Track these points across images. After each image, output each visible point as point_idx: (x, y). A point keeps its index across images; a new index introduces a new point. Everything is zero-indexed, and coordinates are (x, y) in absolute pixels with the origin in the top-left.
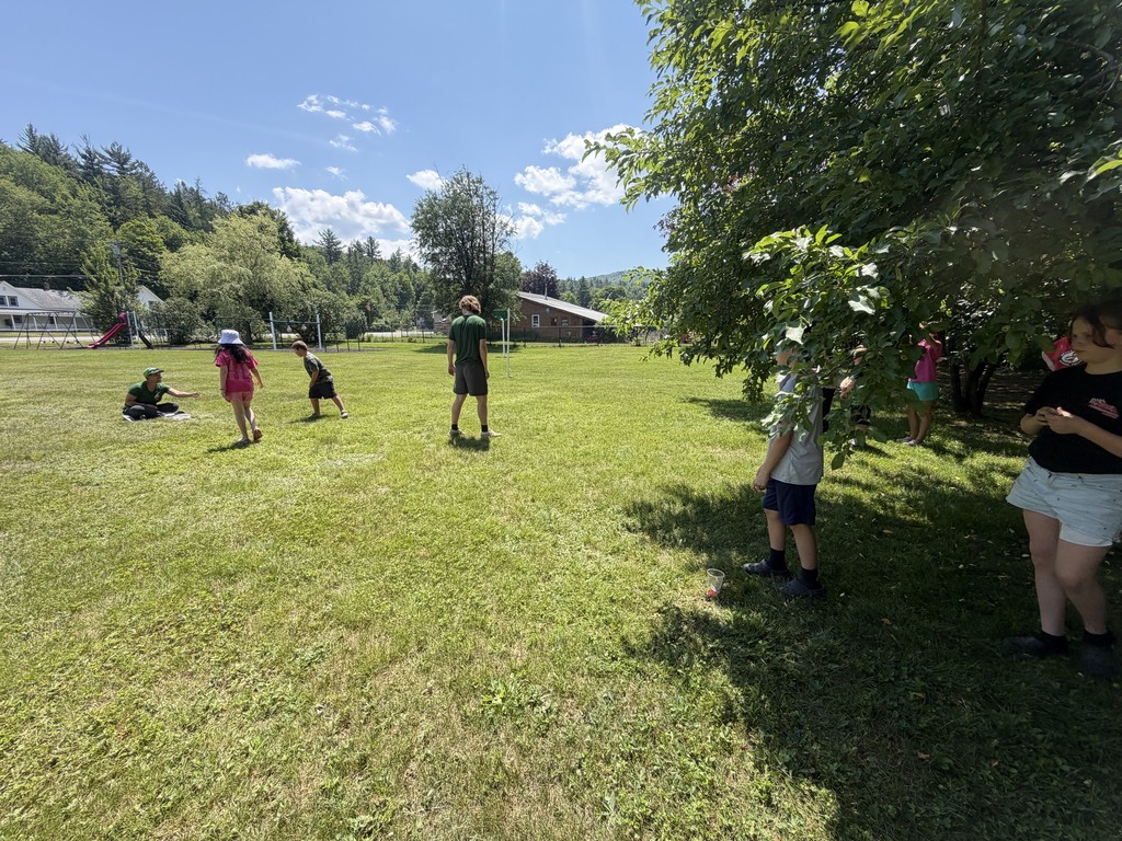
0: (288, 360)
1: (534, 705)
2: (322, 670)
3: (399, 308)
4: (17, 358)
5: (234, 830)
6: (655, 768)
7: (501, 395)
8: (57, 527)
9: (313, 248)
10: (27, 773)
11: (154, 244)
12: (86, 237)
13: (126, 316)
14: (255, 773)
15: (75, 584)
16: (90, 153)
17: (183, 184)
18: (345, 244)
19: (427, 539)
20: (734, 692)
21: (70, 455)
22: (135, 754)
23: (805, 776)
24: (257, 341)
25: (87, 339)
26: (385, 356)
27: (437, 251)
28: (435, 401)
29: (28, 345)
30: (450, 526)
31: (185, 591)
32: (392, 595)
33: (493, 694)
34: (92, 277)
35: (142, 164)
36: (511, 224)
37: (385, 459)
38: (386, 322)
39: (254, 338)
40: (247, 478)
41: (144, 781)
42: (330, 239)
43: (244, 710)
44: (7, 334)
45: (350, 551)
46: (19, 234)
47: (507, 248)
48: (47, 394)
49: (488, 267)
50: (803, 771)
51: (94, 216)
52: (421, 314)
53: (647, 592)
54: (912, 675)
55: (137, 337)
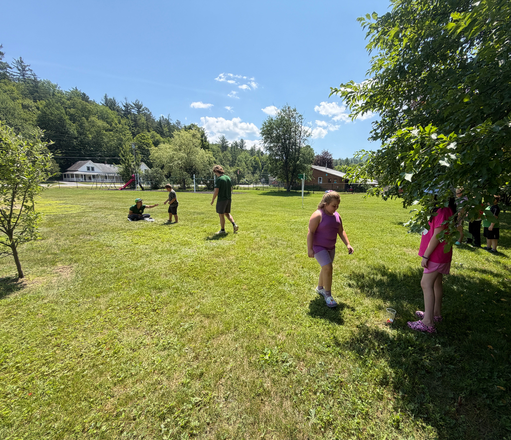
0: (200, 197)
1: (283, 362)
2: (191, 333)
3: (253, 173)
4: (91, 193)
5: (144, 393)
6: (339, 400)
7: (297, 216)
8: (96, 263)
9: (216, 145)
10: (71, 358)
11: (149, 144)
12: (122, 141)
13: (134, 176)
14: (156, 372)
15: (99, 286)
16: (127, 104)
17: (163, 117)
18: (230, 143)
19: (247, 281)
20: (389, 371)
21: (105, 234)
22: (111, 357)
23: (421, 418)
24: (188, 188)
25: (119, 186)
26: (244, 196)
27: (272, 145)
28: (264, 218)
29: (97, 188)
30: (260, 276)
31: (141, 294)
32: (227, 305)
33: (265, 354)
34: (123, 158)
35: (147, 108)
36: (309, 131)
37: (235, 244)
38: (247, 180)
39: (187, 187)
40: (174, 248)
41: (113, 367)
42: (223, 140)
43: (156, 346)
44: (89, 183)
45: (212, 283)
46: (98, 140)
47: (307, 143)
48: (100, 208)
49: (297, 153)
50: (421, 415)
51: (126, 132)
52: (263, 176)
53: (353, 317)
54: (499, 377)
55: (138, 185)
